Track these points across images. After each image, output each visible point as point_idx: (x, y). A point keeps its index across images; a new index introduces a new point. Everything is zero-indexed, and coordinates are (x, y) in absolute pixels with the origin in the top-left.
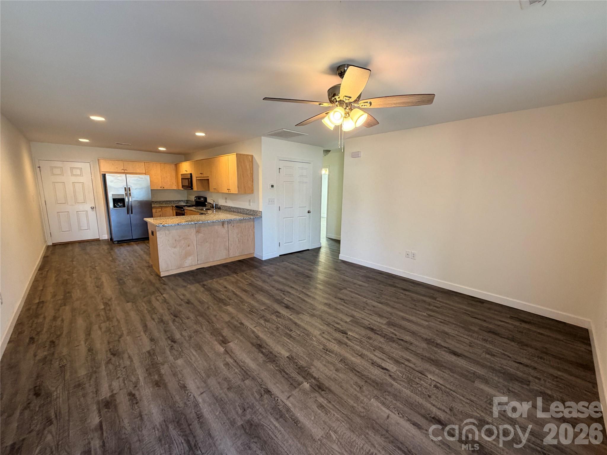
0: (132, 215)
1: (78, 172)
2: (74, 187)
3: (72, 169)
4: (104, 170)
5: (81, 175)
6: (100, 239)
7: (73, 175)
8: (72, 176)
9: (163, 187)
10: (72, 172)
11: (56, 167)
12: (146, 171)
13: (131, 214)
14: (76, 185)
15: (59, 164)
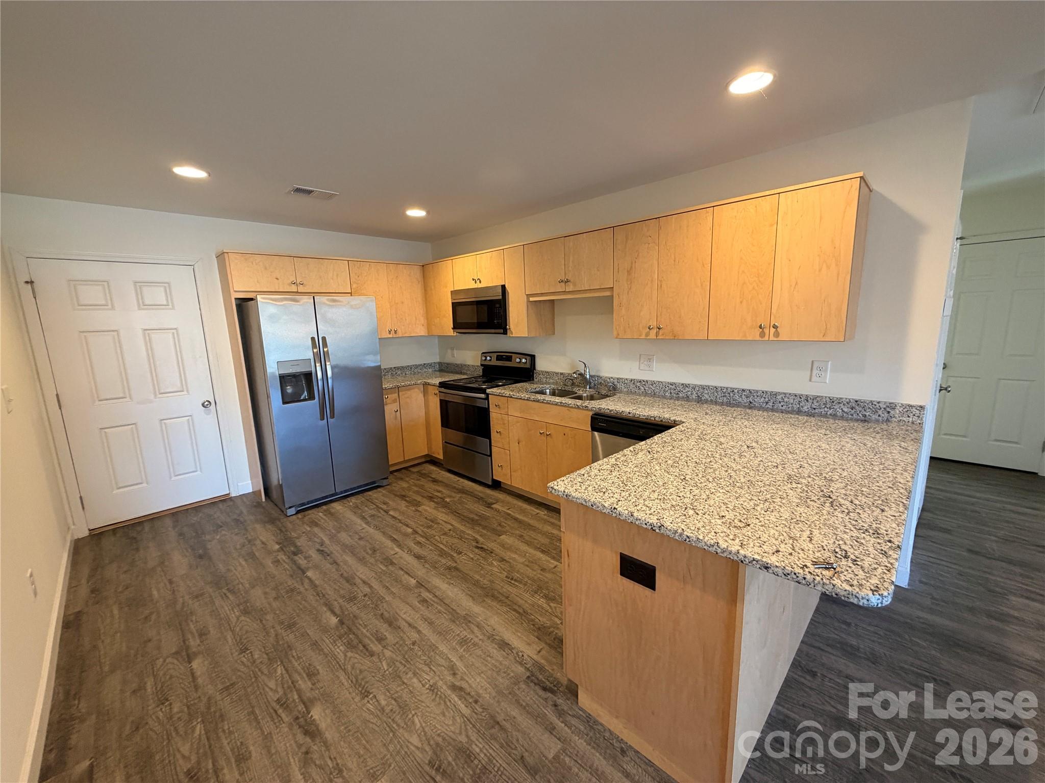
0: (332, 420)
1: (158, 295)
2: (148, 342)
3: (139, 286)
4: (241, 287)
5: (169, 304)
6: (233, 495)
7: (142, 305)
8: (139, 309)
9: (396, 332)
10: (139, 294)
11: (86, 282)
12: (354, 286)
13: (330, 420)
14: (155, 336)
15: (95, 271)
